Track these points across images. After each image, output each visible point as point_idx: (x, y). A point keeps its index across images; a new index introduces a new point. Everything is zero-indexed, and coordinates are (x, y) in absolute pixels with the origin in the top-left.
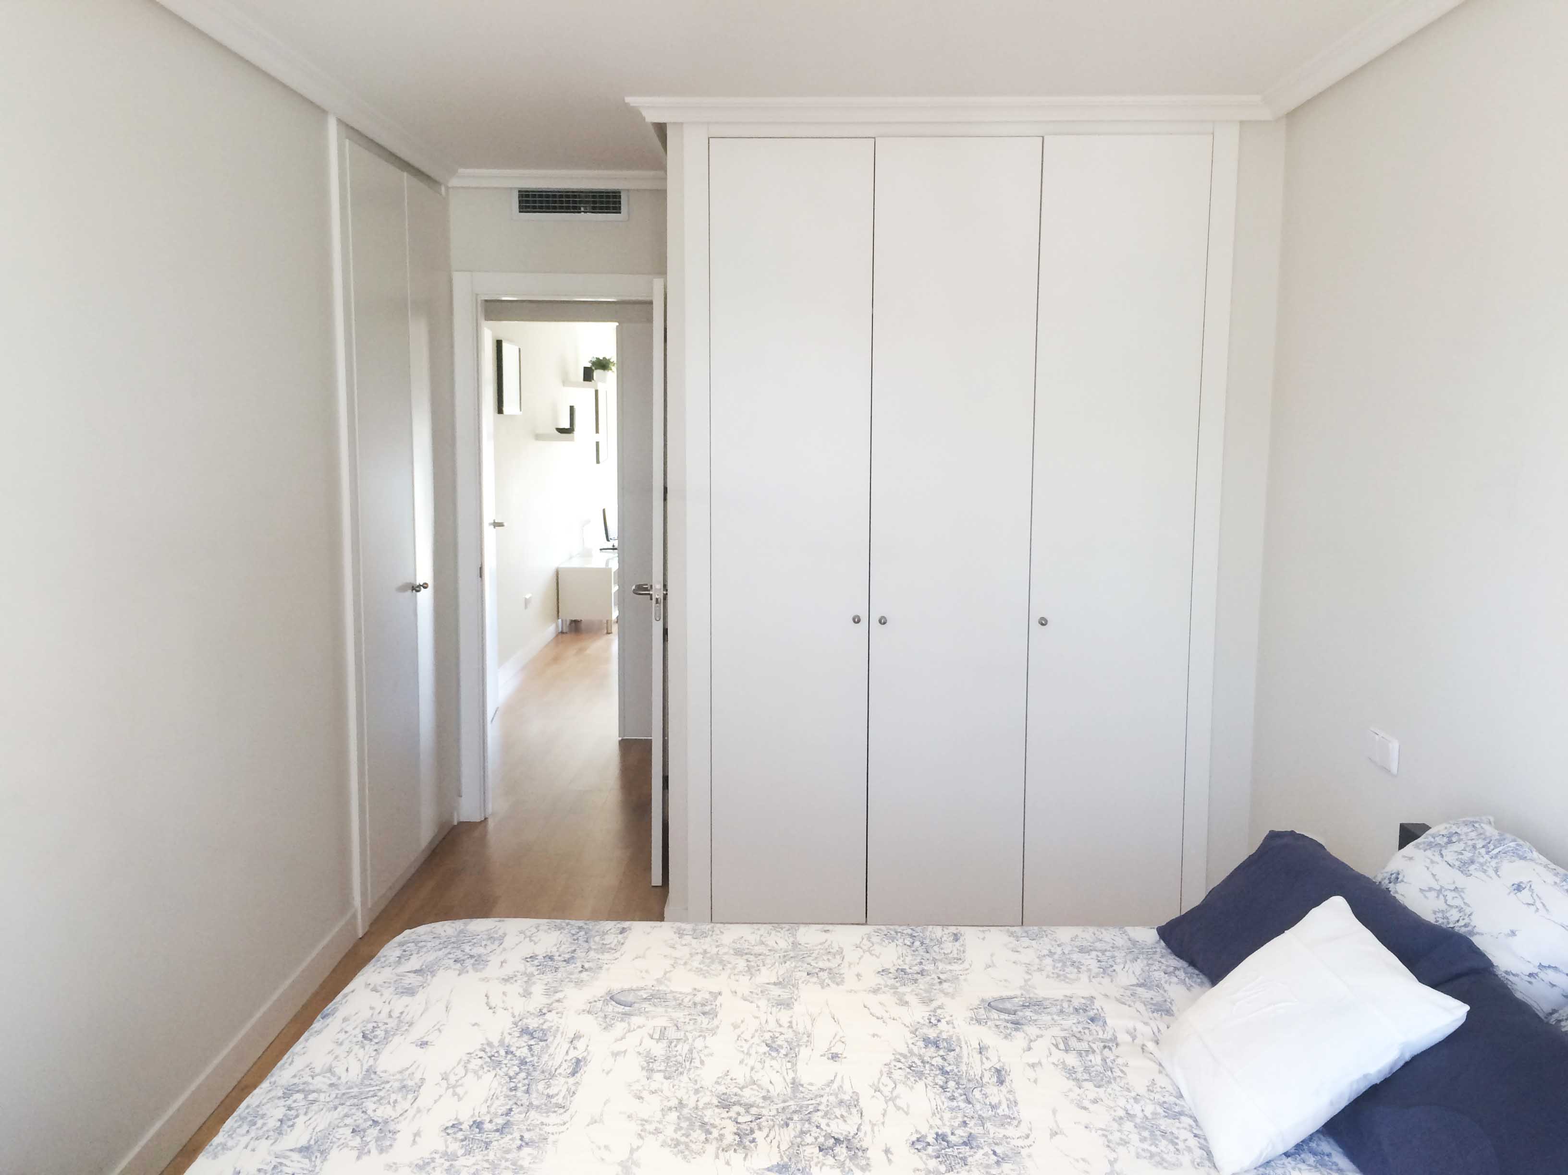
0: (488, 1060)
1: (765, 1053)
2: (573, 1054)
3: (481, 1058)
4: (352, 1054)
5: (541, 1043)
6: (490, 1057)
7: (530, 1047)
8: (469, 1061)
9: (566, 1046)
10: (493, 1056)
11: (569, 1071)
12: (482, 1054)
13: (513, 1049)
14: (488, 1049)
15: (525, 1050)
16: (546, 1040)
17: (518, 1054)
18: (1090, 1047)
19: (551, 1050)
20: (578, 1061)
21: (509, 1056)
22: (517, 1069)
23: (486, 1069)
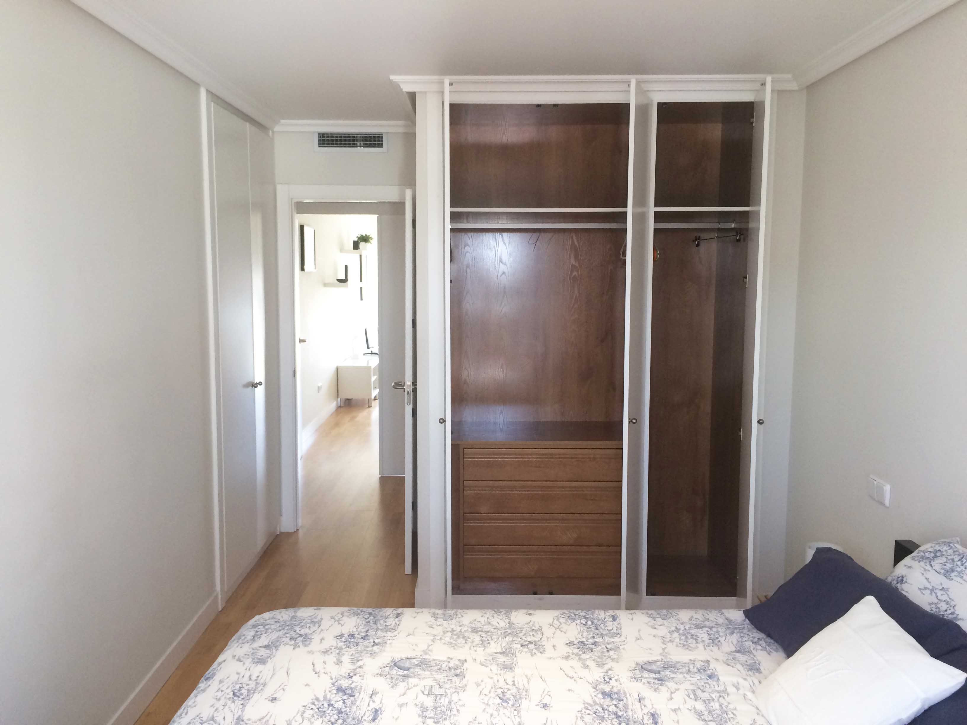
0: (317, 710)
1: (499, 704)
2: (373, 706)
3: (312, 709)
4: (227, 707)
5: (352, 698)
6: (318, 709)
7: (344, 701)
8: (304, 712)
9: (367, 699)
10: (321, 708)
11: (371, 718)
12: (312, 706)
13: (333, 702)
14: (316, 703)
15: (341, 703)
16: (354, 696)
17: (336, 706)
18: (711, 697)
19: (358, 703)
20: (376, 711)
21: (331, 708)
22: (336, 717)
23: (316, 717)
